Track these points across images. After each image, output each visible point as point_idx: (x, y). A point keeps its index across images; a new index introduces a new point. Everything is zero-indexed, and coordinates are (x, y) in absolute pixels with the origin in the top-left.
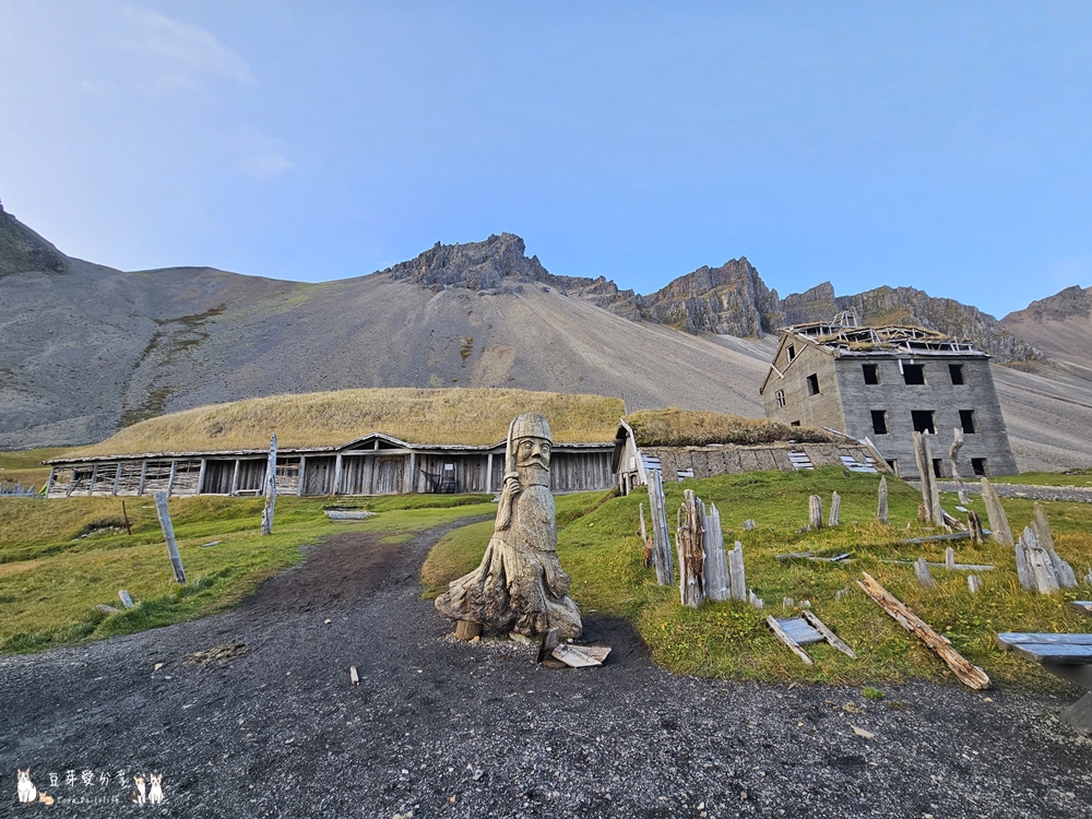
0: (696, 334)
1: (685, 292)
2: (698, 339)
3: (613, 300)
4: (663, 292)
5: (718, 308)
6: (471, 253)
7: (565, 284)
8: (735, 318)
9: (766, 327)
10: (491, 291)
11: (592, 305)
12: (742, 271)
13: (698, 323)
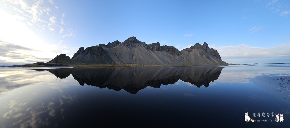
0: (152, 50)
1: (152, 45)
2: (152, 52)
3: (145, 46)
4: (150, 45)
5: (155, 48)
6: (130, 40)
7: (140, 43)
8: (156, 49)
9: (159, 50)
10: (133, 47)
11: (143, 47)
12: (158, 44)
13: (153, 49)
